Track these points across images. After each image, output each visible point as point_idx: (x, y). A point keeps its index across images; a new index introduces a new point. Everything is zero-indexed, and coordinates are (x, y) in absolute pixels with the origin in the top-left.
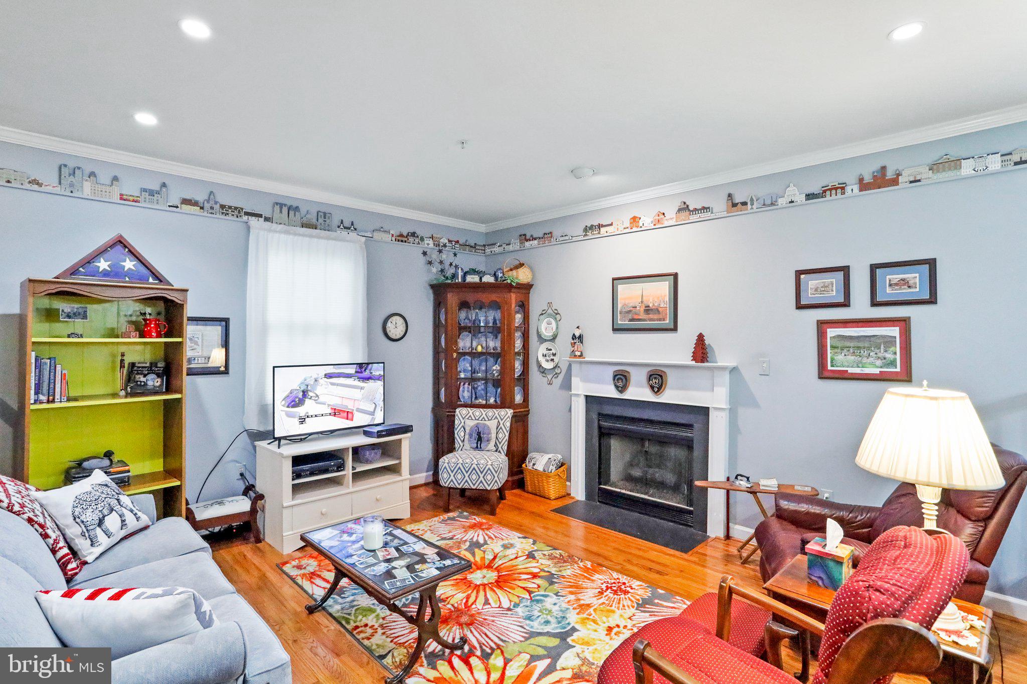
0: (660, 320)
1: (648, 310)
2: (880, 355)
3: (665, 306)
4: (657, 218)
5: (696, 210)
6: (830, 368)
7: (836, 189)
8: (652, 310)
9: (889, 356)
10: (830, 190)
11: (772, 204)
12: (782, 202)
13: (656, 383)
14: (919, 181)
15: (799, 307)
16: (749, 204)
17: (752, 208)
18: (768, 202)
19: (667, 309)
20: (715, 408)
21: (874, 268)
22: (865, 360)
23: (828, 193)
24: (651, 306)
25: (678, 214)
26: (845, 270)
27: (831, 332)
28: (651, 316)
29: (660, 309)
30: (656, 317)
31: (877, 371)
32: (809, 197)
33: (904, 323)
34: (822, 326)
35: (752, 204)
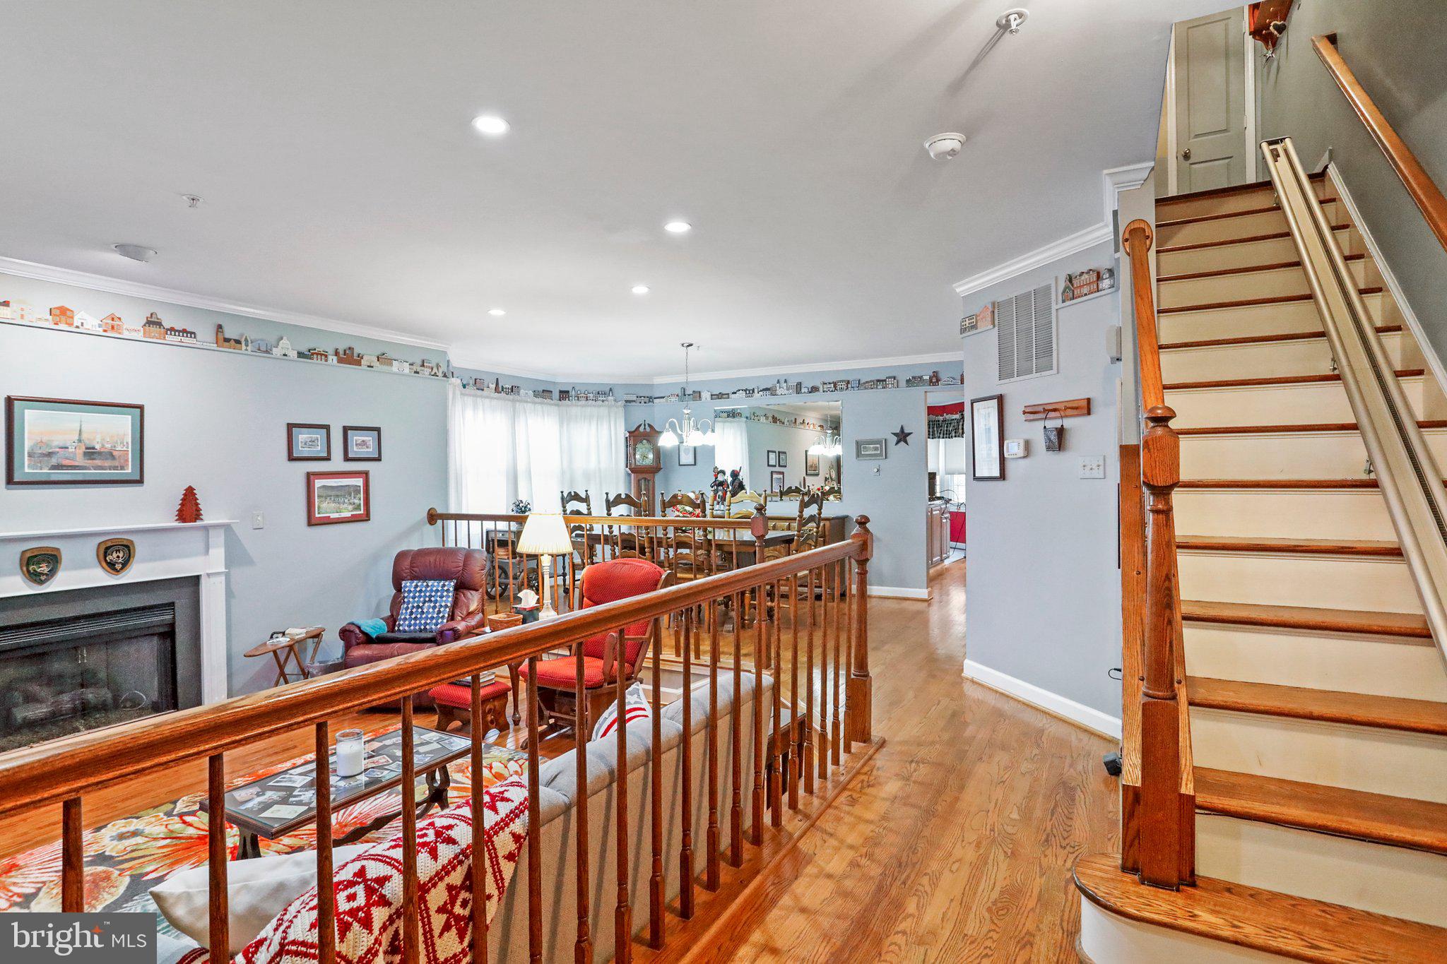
0: (115, 468)
1: (91, 453)
2: (351, 501)
3: (125, 449)
4: (110, 321)
5: (172, 329)
6: (317, 515)
7: (322, 355)
8: (100, 453)
9: (356, 501)
10: (317, 354)
11: (267, 352)
12: (277, 352)
13: (118, 557)
14: (372, 367)
15: (291, 458)
16: (243, 343)
17: (246, 350)
18: (263, 348)
19: (128, 454)
20: (209, 575)
21: (346, 430)
22: (342, 506)
23: (315, 356)
24: (98, 447)
25: (147, 328)
26: (327, 428)
27: (319, 483)
28: (98, 462)
29: (115, 453)
30: (107, 463)
31: (348, 514)
32: (300, 355)
33: (365, 475)
34: (310, 477)
35: (247, 345)
